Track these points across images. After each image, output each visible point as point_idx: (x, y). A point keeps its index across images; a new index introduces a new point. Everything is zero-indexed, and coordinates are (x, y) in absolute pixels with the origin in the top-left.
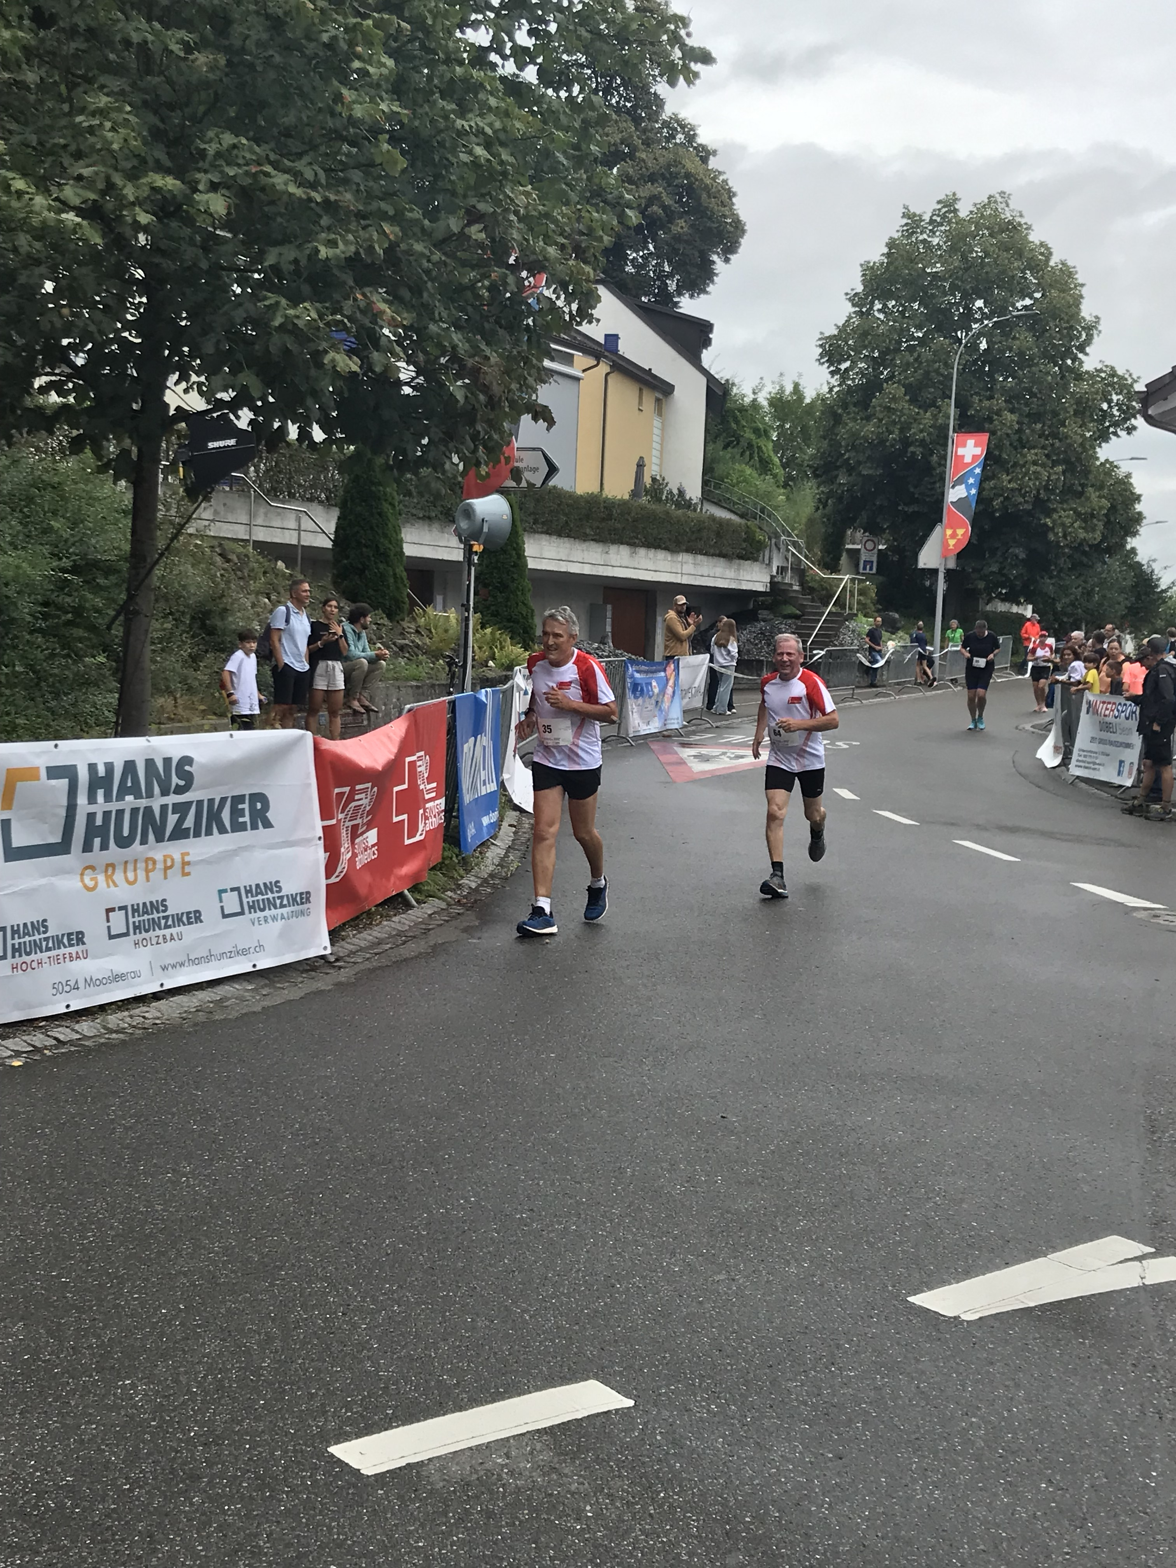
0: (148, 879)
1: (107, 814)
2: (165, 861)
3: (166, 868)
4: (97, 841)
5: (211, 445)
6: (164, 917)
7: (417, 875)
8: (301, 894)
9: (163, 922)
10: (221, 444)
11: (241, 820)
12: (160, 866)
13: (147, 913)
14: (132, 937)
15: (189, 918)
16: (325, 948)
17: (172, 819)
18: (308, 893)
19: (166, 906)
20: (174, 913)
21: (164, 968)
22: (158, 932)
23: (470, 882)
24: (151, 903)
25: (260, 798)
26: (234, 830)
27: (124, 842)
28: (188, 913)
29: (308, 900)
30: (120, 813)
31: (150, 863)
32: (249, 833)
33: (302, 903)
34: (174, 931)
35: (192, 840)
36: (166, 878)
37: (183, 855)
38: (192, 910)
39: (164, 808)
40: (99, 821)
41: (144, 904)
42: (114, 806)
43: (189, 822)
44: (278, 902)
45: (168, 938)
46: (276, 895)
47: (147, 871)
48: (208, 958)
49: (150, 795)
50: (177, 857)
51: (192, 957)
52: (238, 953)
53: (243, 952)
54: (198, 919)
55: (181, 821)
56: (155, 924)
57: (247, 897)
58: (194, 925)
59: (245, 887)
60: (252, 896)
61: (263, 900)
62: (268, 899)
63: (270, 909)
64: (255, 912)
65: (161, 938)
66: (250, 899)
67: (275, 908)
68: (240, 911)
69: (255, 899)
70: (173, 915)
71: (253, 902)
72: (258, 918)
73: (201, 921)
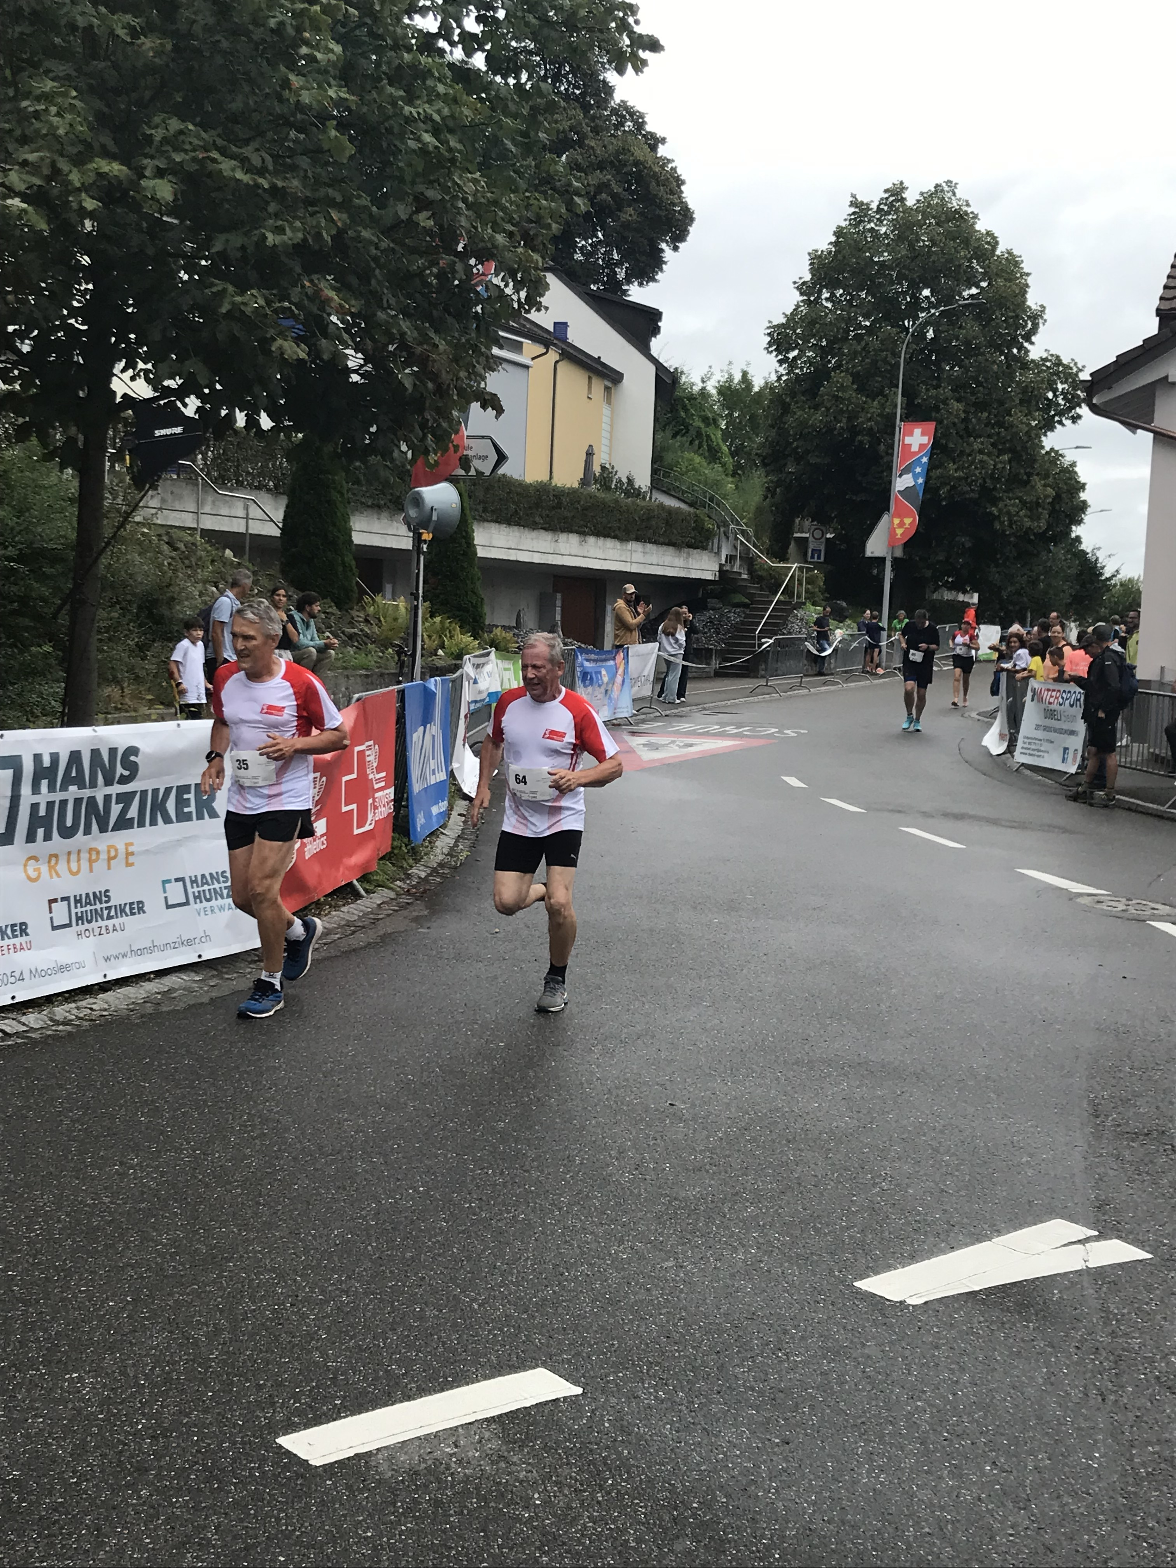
0: (91, 870)
1: (50, 805)
2: (109, 852)
4: (40, 832)
5: (157, 433)
6: (107, 908)
7: (366, 864)
9: (106, 913)
10: (168, 431)
11: (186, 810)
12: (103, 856)
13: (90, 903)
14: (74, 928)
15: (131, 909)
19: (109, 897)
21: (107, 959)
22: (101, 923)
23: (419, 871)
24: (94, 893)
27: (67, 833)
28: (131, 904)
30: (63, 803)
32: (195, 822)
34: (116, 921)
35: (136, 830)
37: (128, 845)
38: (135, 900)
40: (42, 812)
41: (87, 895)
42: (57, 797)
43: (133, 812)
44: (224, 892)
45: (111, 929)
46: (222, 885)
47: (91, 861)
48: (151, 949)
50: (121, 848)
51: (134, 948)
52: (183, 943)
53: (189, 942)
54: (141, 910)
55: (124, 811)
56: (98, 914)
57: (193, 887)
58: (137, 916)
59: (191, 877)
60: (198, 886)
61: (209, 890)
62: (214, 889)
63: (216, 899)
64: (201, 902)
65: (104, 928)
66: (196, 890)
67: (222, 898)
68: (184, 901)
69: (201, 889)
70: (116, 906)
71: (199, 892)
72: (204, 908)
73: (144, 912)
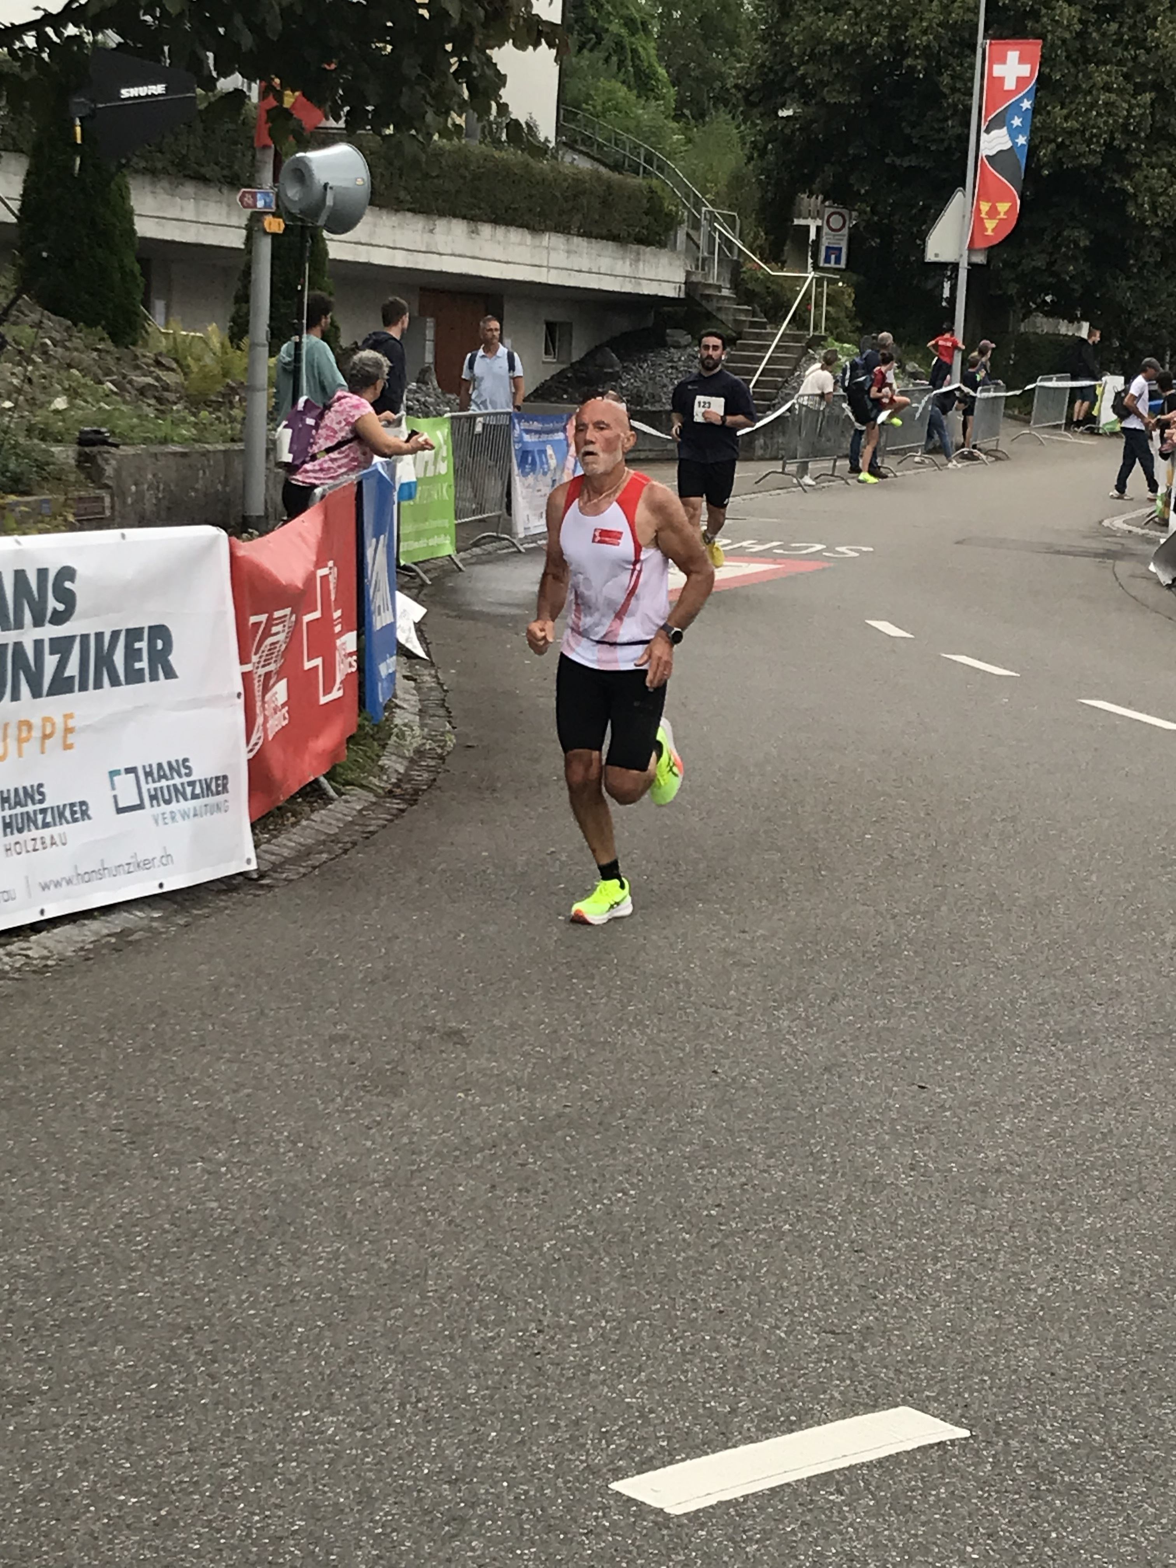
0: (20, 755)
2: (44, 727)
3: (45, 737)
5: (125, 93)
6: (41, 811)
7: (334, 753)
8: (217, 778)
9: (40, 818)
10: (142, 91)
11: (138, 665)
12: (36, 733)
13: (18, 803)
14: (2, 840)
15: (73, 813)
16: (249, 861)
17: (51, 662)
18: (225, 777)
19: (43, 794)
20: (55, 804)
21: (45, 887)
22: (35, 833)
23: (393, 764)
24: (24, 788)
25: (160, 632)
26: (128, 682)
28: (72, 805)
29: (225, 790)
31: (24, 728)
32: (147, 685)
33: (218, 793)
34: (54, 831)
35: (77, 695)
36: (43, 752)
37: (68, 716)
38: (76, 800)
39: (38, 644)
41: (16, 790)
43: (72, 669)
44: (189, 790)
45: (48, 842)
46: (185, 780)
47: (20, 741)
48: (99, 873)
49: (19, 625)
50: (59, 721)
51: (81, 872)
52: (138, 865)
53: (145, 865)
54: (85, 814)
55: (62, 665)
56: (29, 820)
57: (147, 783)
58: (80, 823)
59: (144, 767)
60: (154, 781)
61: (168, 787)
62: (175, 786)
63: (178, 801)
64: (159, 805)
65: (39, 842)
66: (152, 786)
67: (186, 799)
68: (138, 802)
69: (158, 785)
70: (52, 808)
71: (155, 789)
72: (163, 814)
73: (89, 818)
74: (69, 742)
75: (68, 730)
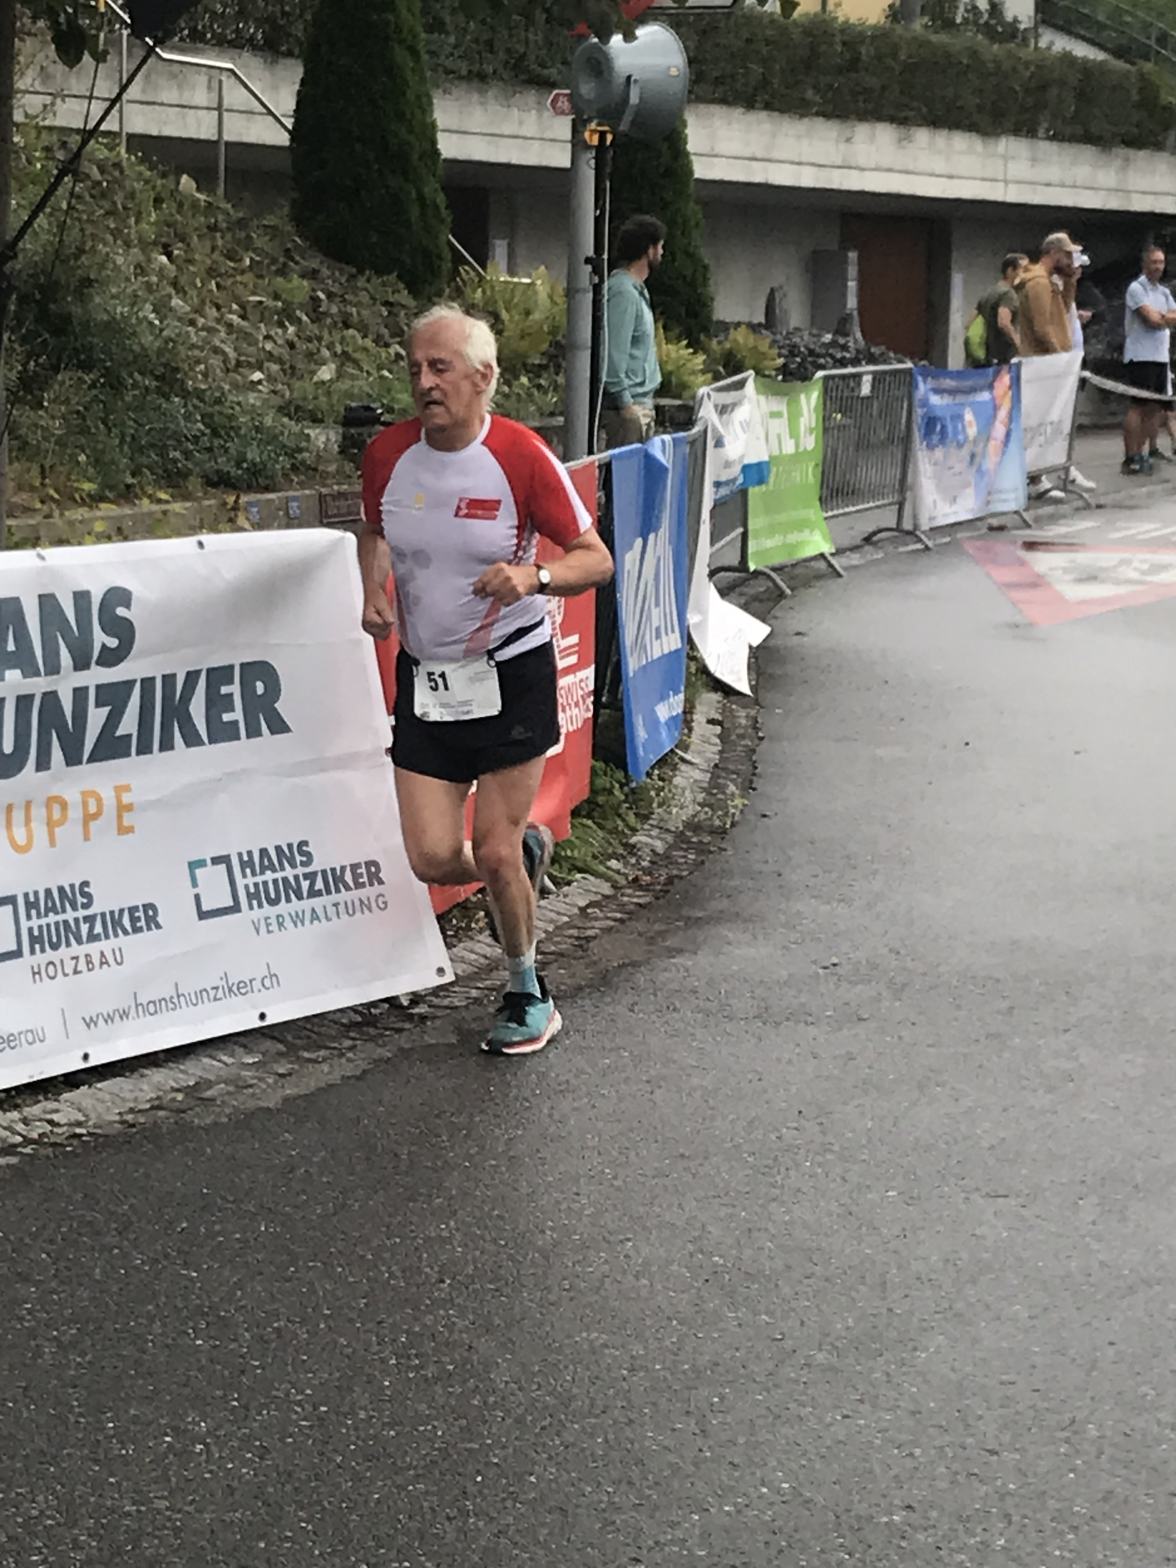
0: (53, 842)
2: (85, 805)
3: (88, 818)
6: (86, 919)
9: (84, 928)
11: (227, 717)
12: (75, 814)
13: (54, 910)
14: (27, 960)
15: (134, 920)
16: (440, 972)
17: (97, 717)
19: (88, 896)
21: (90, 1023)
22: (76, 949)
23: (651, 839)
24: (61, 889)
25: (262, 672)
26: (214, 739)
28: (133, 910)
29: (375, 879)
31: (56, 808)
32: (244, 744)
33: (357, 887)
34: (105, 945)
35: (134, 760)
36: (87, 838)
37: (120, 790)
38: (139, 903)
39: (80, 694)
41: (48, 892)
43: (129, 725)
44: (305, 885)
45: (96, 960)
46: (302, 870)
47: (51, 825)
48: (173, 1001)
49: (53, 668)
50: (108, 796)
51: (143, 999)
52: (230, 990)
53: (240, 988)
54: (152, 922)
55: (112, 722)
56: (70, 932)
57: (244, 876)
58: (146, 934)
59: (240, 855)
60: (254, 874)
61: (275, 881)
62: (285, 880)
63: (288, 900)
64: (260, 906)
65: (82, 960)
66: (250, 880)
67: (300, 897)
68: (231, 903)
69: (259, 879)
70: (103, 915)
71: (256, 885)
72: (267, 918)
73: (158, 926)
74: (126, 823)
75: (123, 808)
